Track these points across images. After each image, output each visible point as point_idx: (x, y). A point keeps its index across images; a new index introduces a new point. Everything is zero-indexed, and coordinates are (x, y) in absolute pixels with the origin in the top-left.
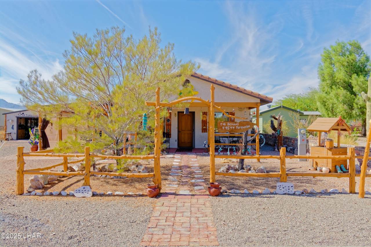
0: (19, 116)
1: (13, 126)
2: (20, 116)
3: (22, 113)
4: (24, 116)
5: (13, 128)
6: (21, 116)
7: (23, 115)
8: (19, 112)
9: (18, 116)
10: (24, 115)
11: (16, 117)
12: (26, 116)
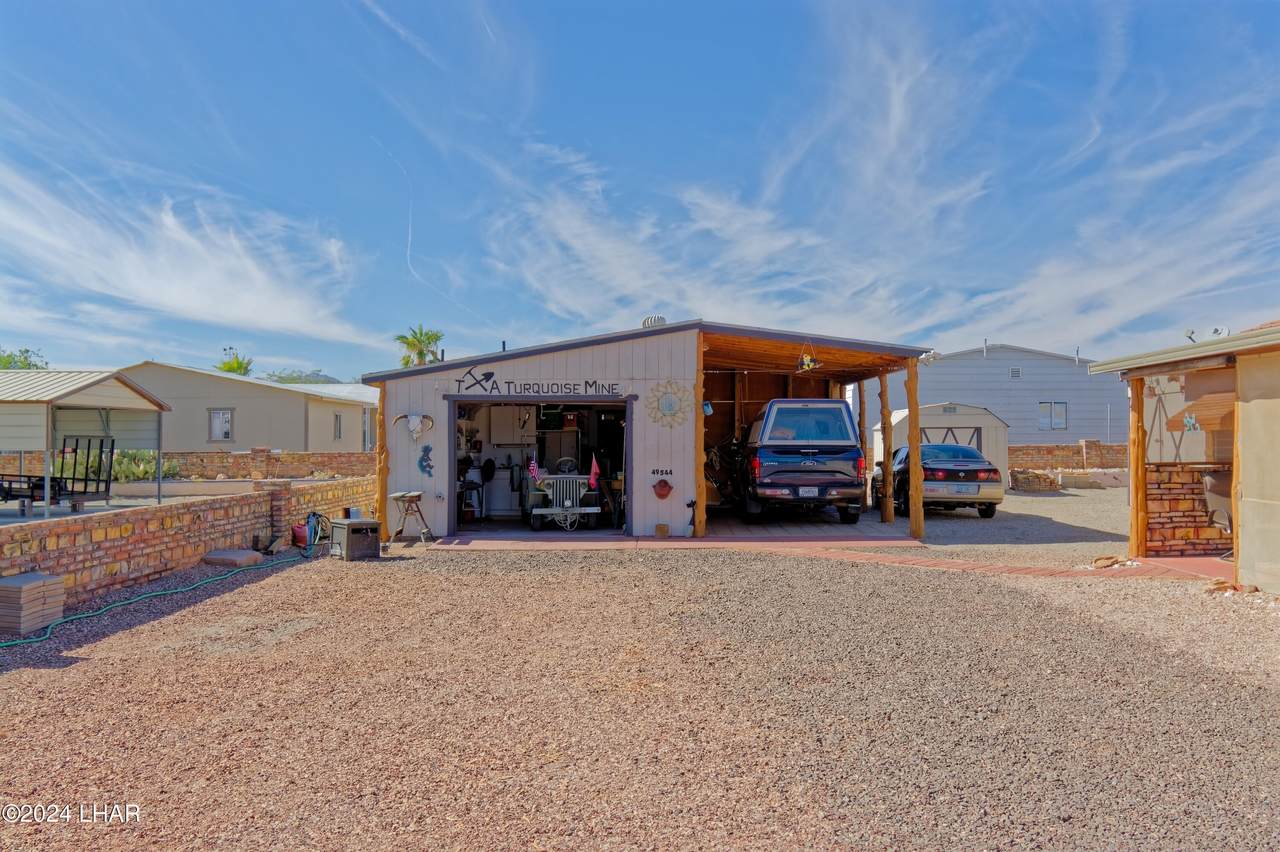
0: (464, 392)
1: (427, 450)
2: (471, 392)
3: (479, 372)
4: (495, 392)
5: (425, 465)
6: (477, 391)
7: (488, 385)
8: (468, 369)
9: (454, 391)
10: (495, 386)
11: (445, 397)
12: (504, 391)
